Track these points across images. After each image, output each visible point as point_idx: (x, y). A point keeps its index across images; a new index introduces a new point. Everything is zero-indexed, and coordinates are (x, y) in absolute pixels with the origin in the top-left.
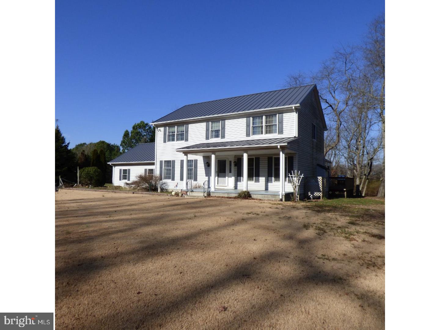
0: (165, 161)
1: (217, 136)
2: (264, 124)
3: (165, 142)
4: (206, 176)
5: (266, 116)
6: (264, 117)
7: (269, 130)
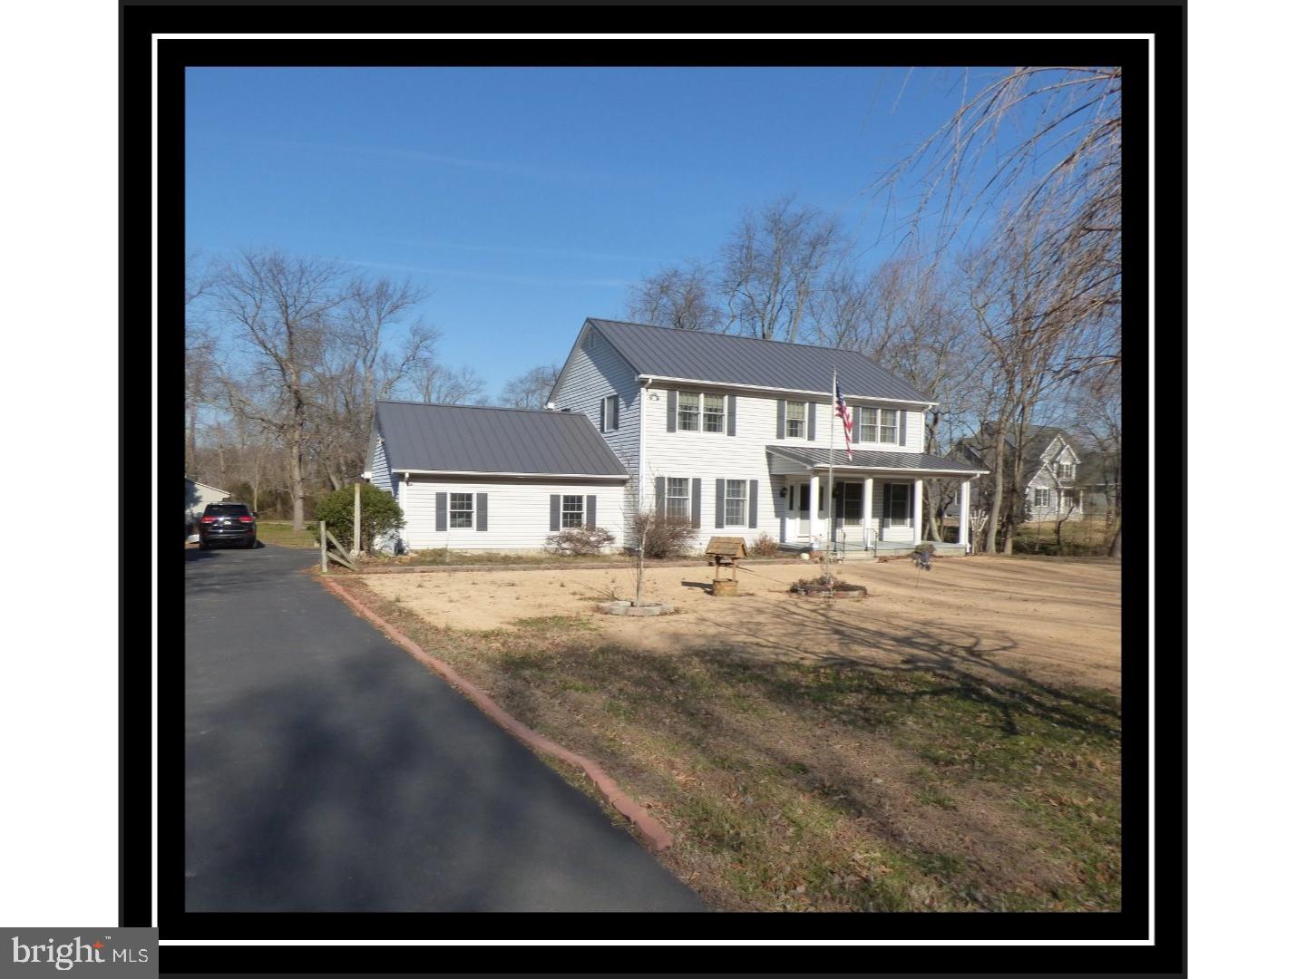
0: (670, 479)
1: (794, 433)
2: (879, 424)
3: (671, 428)
4: (777, 516)
5: (883, 410)
6: (879, 411)
7: (888, 436)
